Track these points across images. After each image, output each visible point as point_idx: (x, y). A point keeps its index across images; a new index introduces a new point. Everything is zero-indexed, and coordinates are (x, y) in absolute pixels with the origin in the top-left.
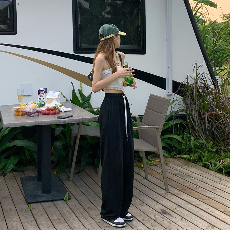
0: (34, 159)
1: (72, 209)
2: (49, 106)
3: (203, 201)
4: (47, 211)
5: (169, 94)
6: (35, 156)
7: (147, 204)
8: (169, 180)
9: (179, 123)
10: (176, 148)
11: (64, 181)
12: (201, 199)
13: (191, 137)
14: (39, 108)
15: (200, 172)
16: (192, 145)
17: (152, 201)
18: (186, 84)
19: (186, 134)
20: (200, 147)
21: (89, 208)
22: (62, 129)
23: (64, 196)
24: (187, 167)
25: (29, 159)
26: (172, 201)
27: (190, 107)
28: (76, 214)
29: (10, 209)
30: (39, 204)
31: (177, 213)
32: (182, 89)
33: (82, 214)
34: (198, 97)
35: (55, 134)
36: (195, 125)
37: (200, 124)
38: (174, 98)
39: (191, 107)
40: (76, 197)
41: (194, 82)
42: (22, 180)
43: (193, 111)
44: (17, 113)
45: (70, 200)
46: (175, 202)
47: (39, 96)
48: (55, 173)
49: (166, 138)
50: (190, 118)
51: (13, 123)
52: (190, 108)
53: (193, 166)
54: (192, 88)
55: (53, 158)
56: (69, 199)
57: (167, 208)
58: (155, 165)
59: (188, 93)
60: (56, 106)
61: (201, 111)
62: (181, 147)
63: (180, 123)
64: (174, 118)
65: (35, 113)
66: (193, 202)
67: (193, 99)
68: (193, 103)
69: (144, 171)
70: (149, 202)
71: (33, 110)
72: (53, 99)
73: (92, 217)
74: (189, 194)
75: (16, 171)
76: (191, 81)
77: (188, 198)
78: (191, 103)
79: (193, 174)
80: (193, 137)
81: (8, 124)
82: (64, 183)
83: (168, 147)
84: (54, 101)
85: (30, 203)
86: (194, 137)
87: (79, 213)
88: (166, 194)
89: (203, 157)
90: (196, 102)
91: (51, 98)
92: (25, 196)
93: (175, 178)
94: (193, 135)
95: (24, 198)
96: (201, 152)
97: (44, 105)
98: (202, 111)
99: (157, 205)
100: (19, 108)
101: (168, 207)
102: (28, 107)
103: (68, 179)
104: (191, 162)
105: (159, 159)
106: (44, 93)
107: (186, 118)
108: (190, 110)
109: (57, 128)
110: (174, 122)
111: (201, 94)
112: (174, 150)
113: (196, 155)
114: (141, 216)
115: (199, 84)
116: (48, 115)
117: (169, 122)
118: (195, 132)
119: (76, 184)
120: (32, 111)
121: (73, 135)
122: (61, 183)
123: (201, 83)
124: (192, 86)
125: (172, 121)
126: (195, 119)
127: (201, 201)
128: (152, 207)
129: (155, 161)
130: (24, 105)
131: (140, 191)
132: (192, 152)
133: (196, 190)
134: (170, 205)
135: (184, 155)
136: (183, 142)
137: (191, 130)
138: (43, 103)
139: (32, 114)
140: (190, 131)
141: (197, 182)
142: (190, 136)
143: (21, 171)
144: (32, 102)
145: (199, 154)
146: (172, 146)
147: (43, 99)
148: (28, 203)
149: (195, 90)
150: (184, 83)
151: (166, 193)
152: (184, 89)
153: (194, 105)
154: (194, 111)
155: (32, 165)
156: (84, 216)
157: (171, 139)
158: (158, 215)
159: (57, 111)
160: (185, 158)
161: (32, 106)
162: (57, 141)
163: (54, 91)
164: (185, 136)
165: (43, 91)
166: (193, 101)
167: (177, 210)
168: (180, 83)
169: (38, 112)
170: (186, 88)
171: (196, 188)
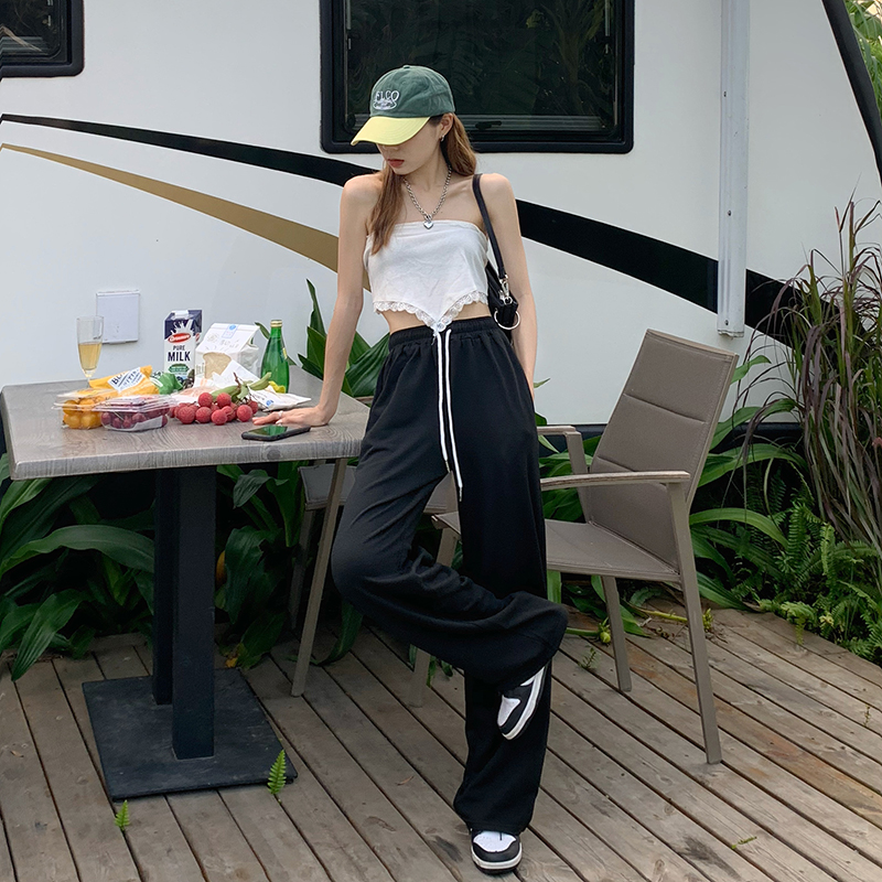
0: (143, 604)
1: (301, 827)
2: (208, 385)
3: (870, 818)
4: (194, 837)
5: (731, 329)
6: (147, 589)
7: (623, 805)
8: (723, 709)
9: (768, 461)
10: (755, 568)
11: (269, 698)
12: (861, 806)
13: (820, 525)
14: (169, 396)
15: (860, 684)
16: (824, 559)
17: (649, 795)
18: (806, 290)
19: (802, 512)
20: (861, 573)
21: (373, 821)
22: (264, 478)
23: (269, 768)
24: (803, 657)
25: (122, 604)
26: (737, 804)
27: (821, 392)
28: (316, 848)
29: (38, 824)
30: (161, 803)
31: (754, 860)
32: (786, 312)
33: (343, 848)
34: (857, 355)
35: (232, 500)
36: (842, 475)
37: (863, 474)
38: (749, 350)
39: (824, 395)
40: (317, 771)
41: (841, 283)
42: (90, 692)
43: (833, 410)
44: (74, 419)
45: (295, 785)
46: (748, 809)
47: (169, 346)
48: (231, 663)
49: (713, 524)
50: (819, 441)
51: (57, 462)
52: (820, 397)
53: (827, 653)
54: (830, 310)
55: (221, 601)
56: (290, 780)
57: (711, 832)
58: (662, 635)
59: (813, 331)
60: (239, 386)
61: (866, 416)
62: (776, 566)
63: (775, 459)
64: (747, 436)
65: (149, 415)
66: (827, 816)
67: (835, 359)
68: (832, 375)
69: (615, 658)
70: (634, 797)
71: (140, 405)
72: (229, 359)
73: (387, 863)
74: (810, 781)
75: (67, 653)
76: (830, 280)
77: (807, 795)
78: (825, 376)
79: (825, 690)
80: (830, 527)
81: (33, 464)
82: (271, 706)
83: (721, 560)
84: (234, 366)
85: (121, 799)
86: (833, 525)
87: (329, 845)
88: (710, 768)
89: (874, 619)
90: (849, 376)
91: (220, 355)
92: (100, 766)
93: (748, 700)
94: (831, 516)
95: (98, 773)
96: (862, 594)
97: (190, 382)
98: (871, 415)
99: (669, 814)
100: (81, 399)
101: (715, 830)
102: (120, 392)
103: (286, 688)
104: (819, 637)
105: (680, 609)
106: (191, 332)
107: (802, 442)
108: (822, 409)
109: (244, 476)
110: (746, 454)
111: (870, 341)
112: (744, 576)
113: (841, 607)
114: (600, 860)
115: (861, 293)
116: (204, 425)
117: (724, 454)
118: (838, 506)
119: (321, 711)
120: (136, 410)
121: (310, 507)
122: (257, 709)
123: (871, 289)
124: (833, 299)
125: (741, 449)
126: (842, 451)
127: (862, 816)
128: (647, 825)
129: (661, 617)
130: (106, 385)
131: (595, 745)
132: (826, 592)
133: (842, 763)
134: (727, 822)
135: (791, 601)
136: (788, 544)
137: (823, 495)
138: (185, 376)
139: (134, 422)
140: (816, 499)
141: (846, 730)
142: (816, 520)
143: (86, 656)
144: (138, 370)
145: (855, 604)
146: (739, 560)
147: (187, 356)
148: (114, 800)
149: (847, 320)
150: (796, 287)
151: (708, 762)
152: (798, 309)
153: (838, 387)
154: (837, 413)
155: (136, 630)
156: (351, 859)
157: (734, 530)
158: (671, 862)
159: (242, 409)
160: (793, 617)
161: (137, 389)
162: (239, 528)
163: (234, 319)
164: (794, 519)
165: (185, 322)
166: (835, 367)
167: (757, 848)
168: (778, 285)
169: (163, 411)
170: (806, 308)
171: (839, 754)
